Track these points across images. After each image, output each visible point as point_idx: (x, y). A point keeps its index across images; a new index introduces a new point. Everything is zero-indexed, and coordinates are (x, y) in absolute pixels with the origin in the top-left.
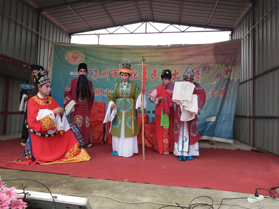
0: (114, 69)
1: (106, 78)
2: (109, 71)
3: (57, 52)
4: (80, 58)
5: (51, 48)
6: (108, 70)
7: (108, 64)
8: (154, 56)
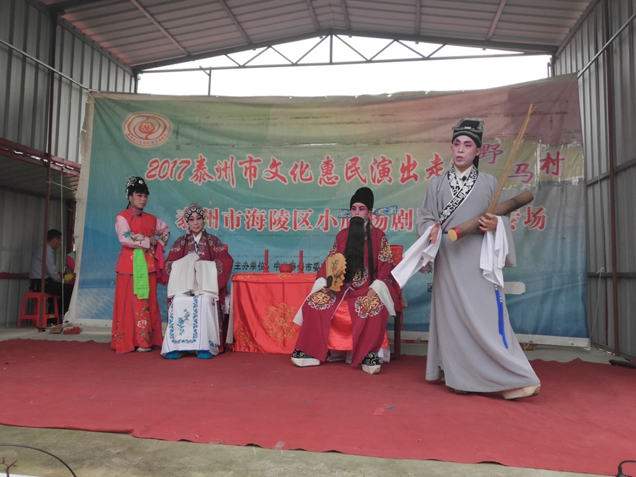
0: (249, 157)
1: (227, 180)
2: (236, 163)
3: (100, 116)
4: (161, 131)
5: (87, 105)
6: (232, 158)
7: (233, 146)
8: (353, 123)
